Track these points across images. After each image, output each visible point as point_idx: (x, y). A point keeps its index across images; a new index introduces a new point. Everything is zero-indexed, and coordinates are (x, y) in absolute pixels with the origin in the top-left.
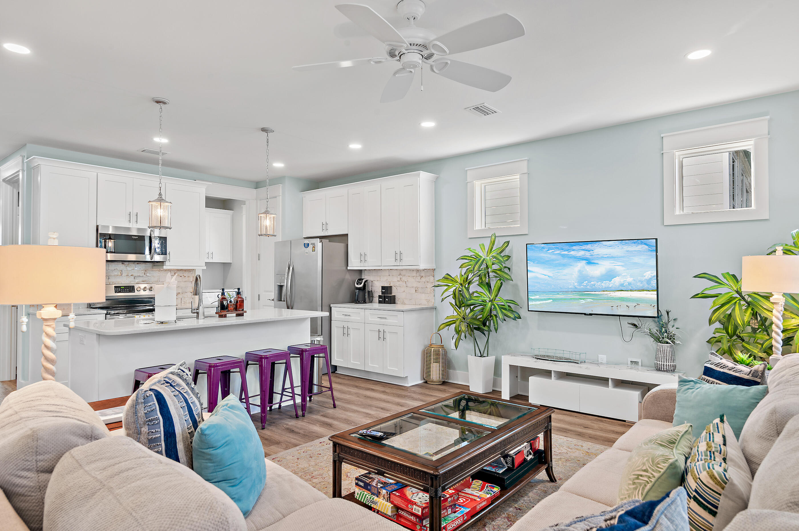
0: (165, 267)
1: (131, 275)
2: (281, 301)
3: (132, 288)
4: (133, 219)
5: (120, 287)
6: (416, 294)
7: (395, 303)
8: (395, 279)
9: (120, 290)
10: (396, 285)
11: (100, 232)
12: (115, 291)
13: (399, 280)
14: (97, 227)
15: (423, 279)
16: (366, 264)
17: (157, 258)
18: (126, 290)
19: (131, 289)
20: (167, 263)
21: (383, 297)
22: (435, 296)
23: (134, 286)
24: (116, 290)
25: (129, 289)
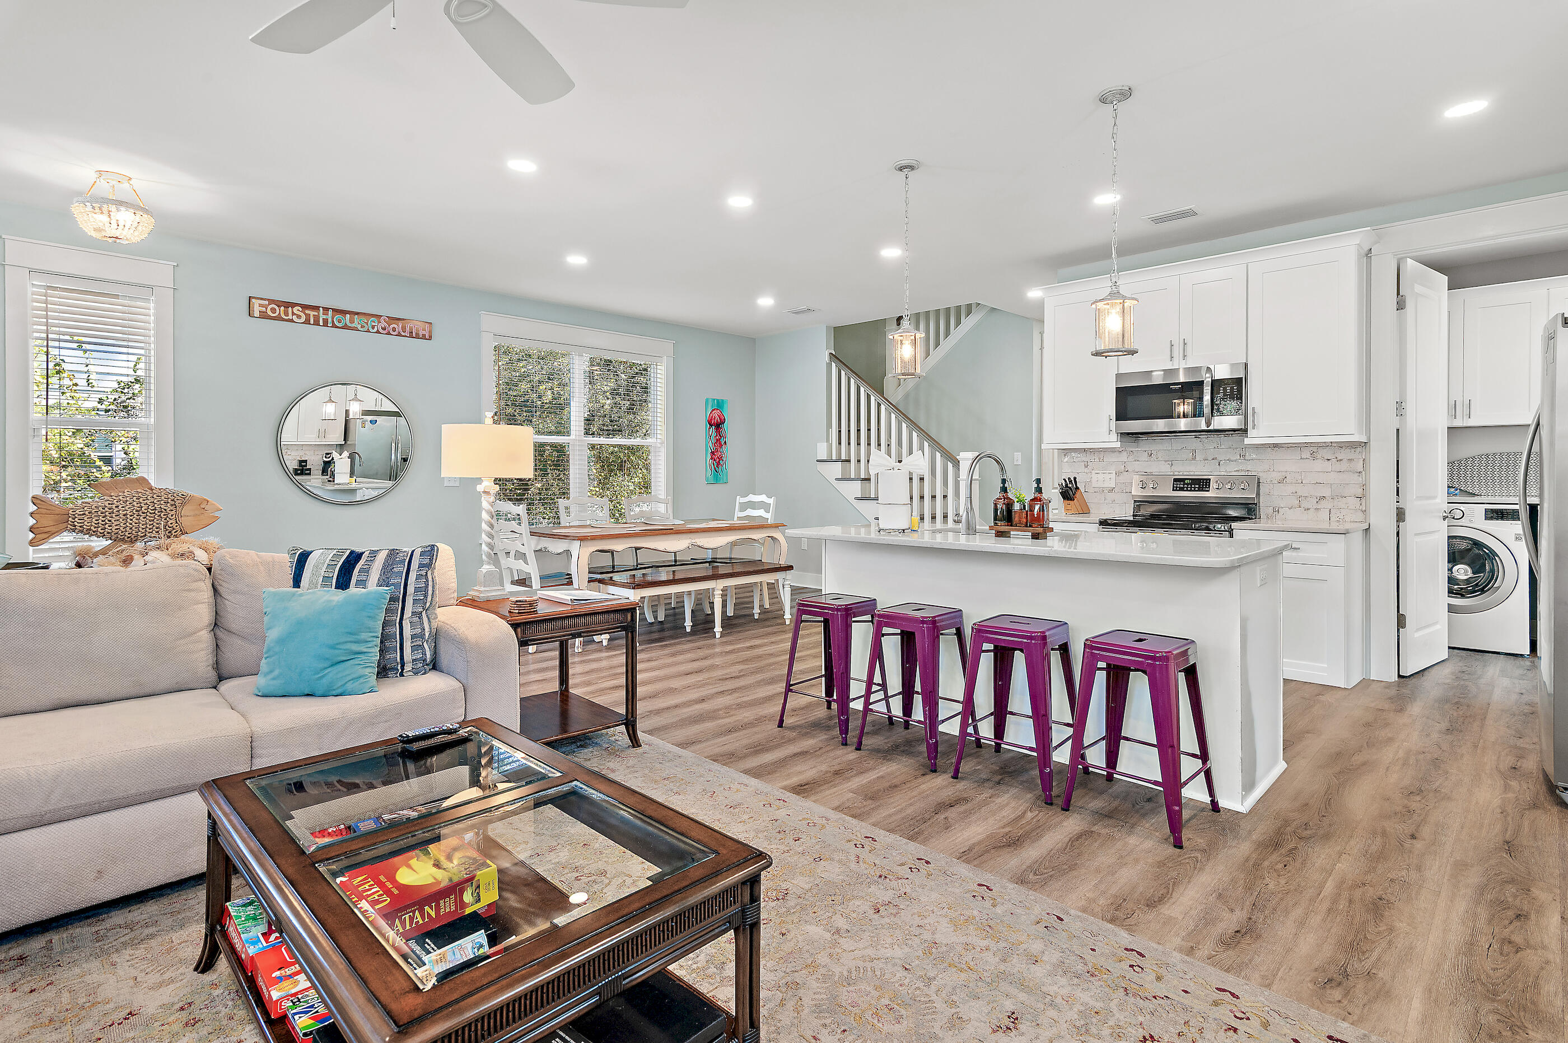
4: (1177, 352)
5: (1183, 480)
23: (1210, 480)
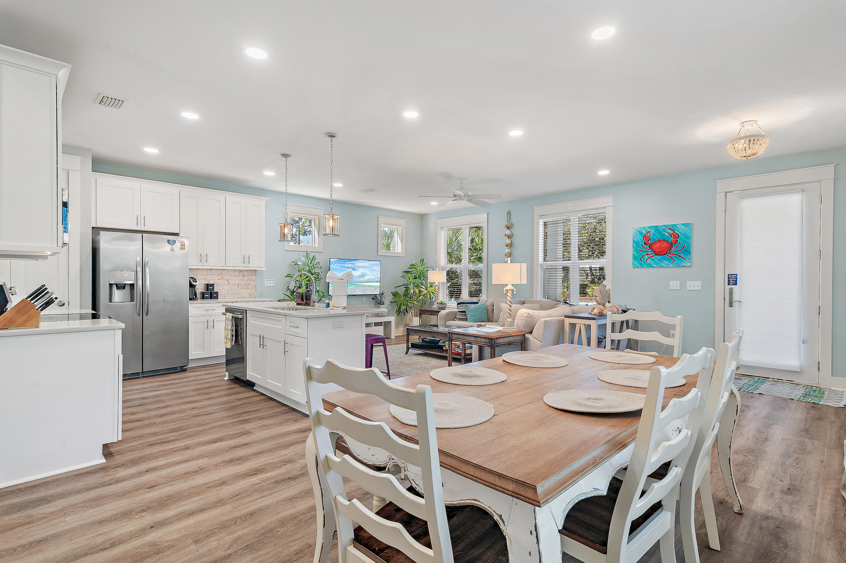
8: (218, 278)
10: (218, 283)
13: (221, 279)
15: (246, 278)
16: (206, 264)
21: (208, 294)
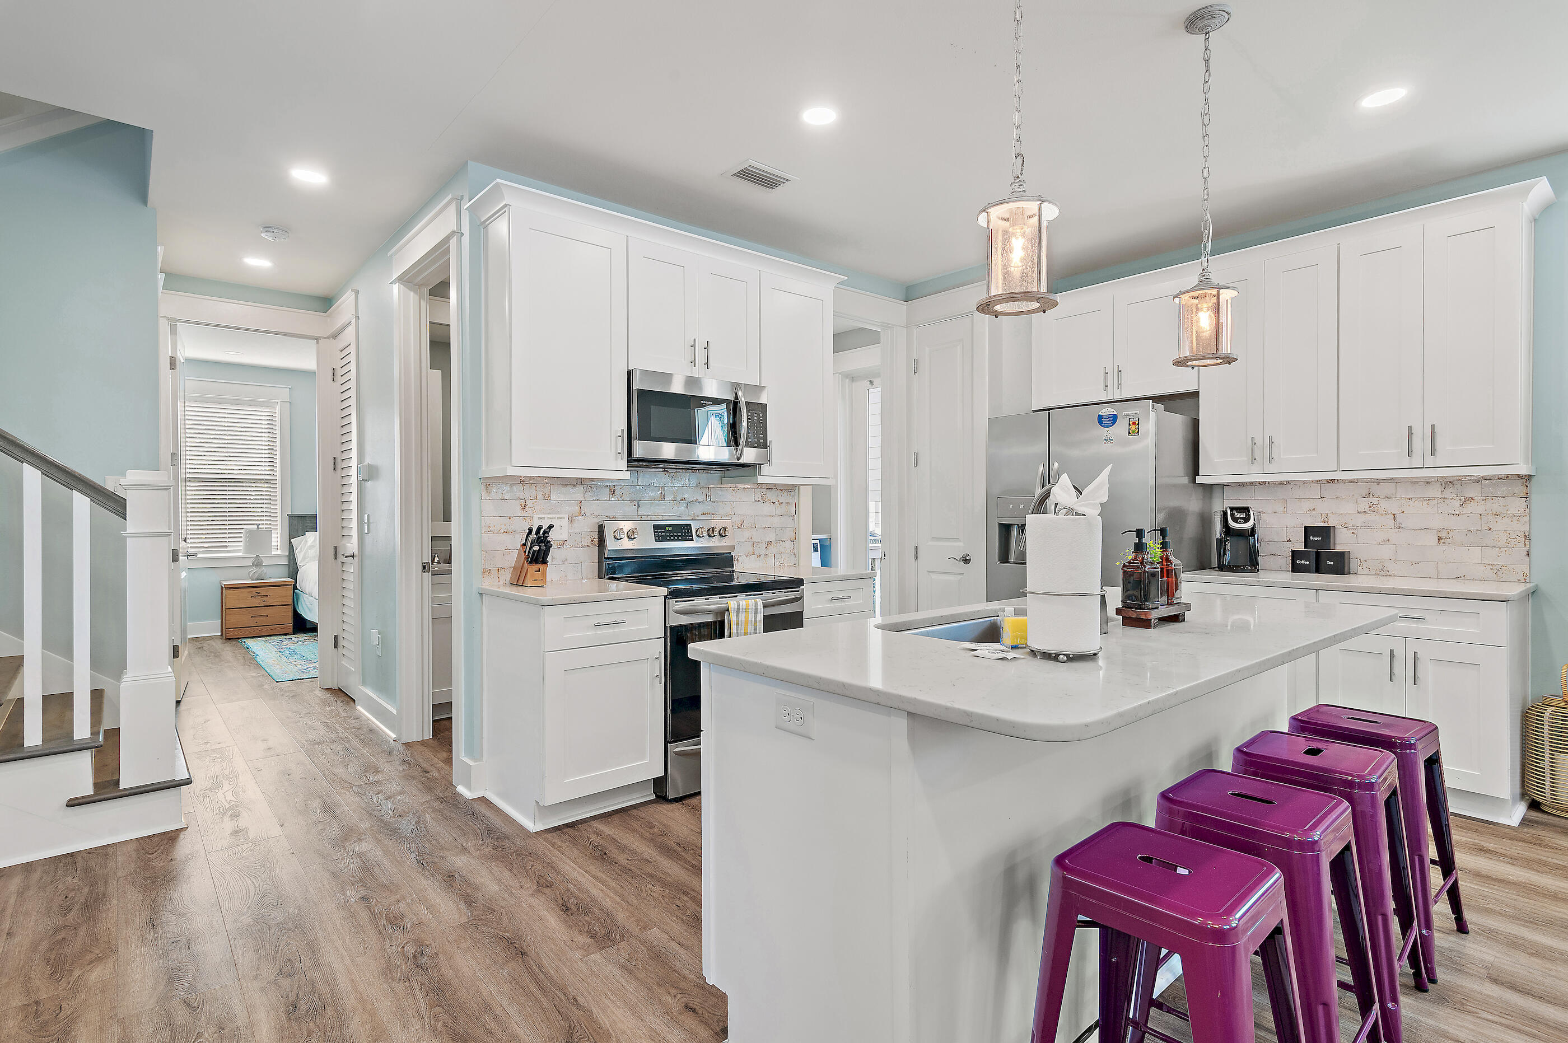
0: (760, 480)
1: (682, 500)
2: (1009, 562)
3: (688, 529)
6: (1442, 547)
7: (1343, 573)
8: (1348, 508)
9: (663, 534)
10: (1352, 523)
11: (636, 386)
12: (655, 537)
13: (1367, 509)
14: (629, 373)
16: (1272, 468)
17: (750, 455)
18: (675, 534)
19: (683, 532)
20: (765, 469)
21: (1313, 557)
22: (1532, 554)
24: (656, 534)
25: (682, 533)
